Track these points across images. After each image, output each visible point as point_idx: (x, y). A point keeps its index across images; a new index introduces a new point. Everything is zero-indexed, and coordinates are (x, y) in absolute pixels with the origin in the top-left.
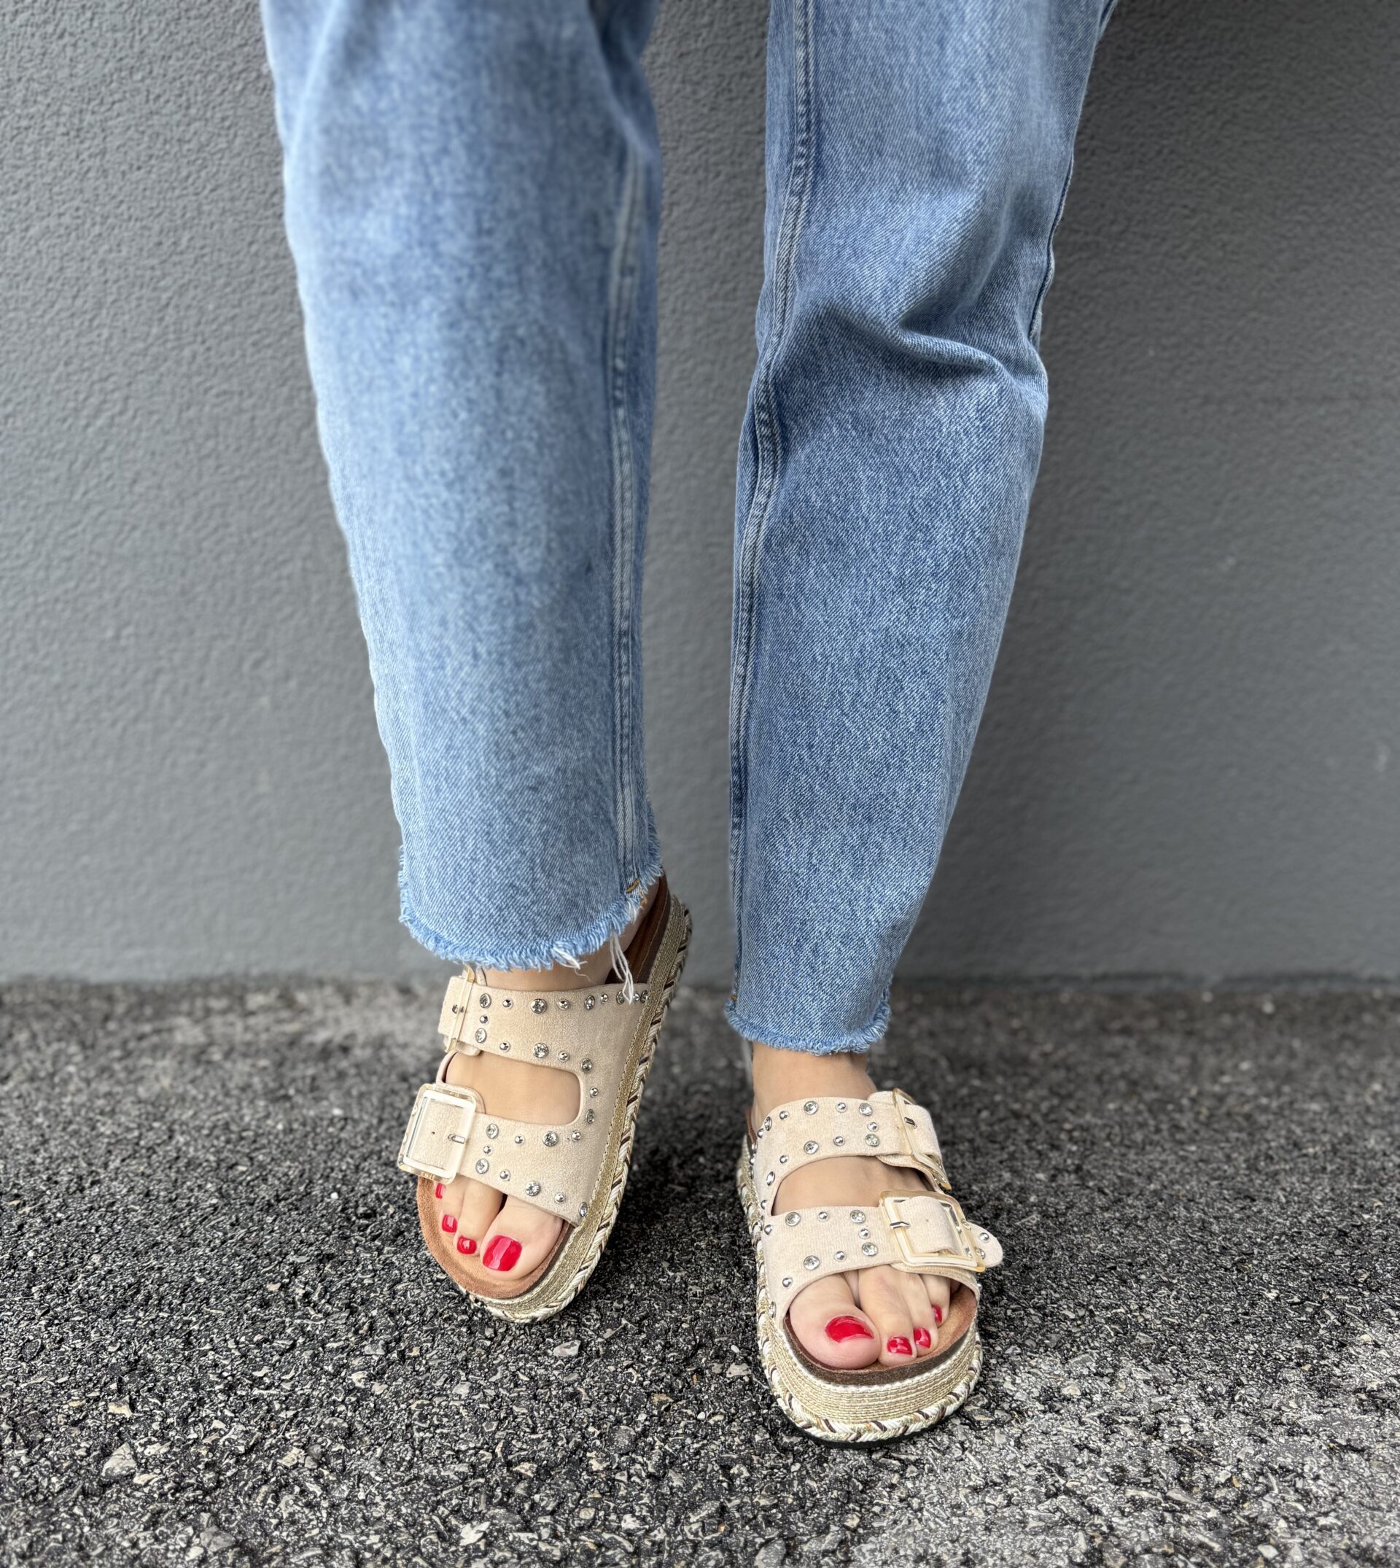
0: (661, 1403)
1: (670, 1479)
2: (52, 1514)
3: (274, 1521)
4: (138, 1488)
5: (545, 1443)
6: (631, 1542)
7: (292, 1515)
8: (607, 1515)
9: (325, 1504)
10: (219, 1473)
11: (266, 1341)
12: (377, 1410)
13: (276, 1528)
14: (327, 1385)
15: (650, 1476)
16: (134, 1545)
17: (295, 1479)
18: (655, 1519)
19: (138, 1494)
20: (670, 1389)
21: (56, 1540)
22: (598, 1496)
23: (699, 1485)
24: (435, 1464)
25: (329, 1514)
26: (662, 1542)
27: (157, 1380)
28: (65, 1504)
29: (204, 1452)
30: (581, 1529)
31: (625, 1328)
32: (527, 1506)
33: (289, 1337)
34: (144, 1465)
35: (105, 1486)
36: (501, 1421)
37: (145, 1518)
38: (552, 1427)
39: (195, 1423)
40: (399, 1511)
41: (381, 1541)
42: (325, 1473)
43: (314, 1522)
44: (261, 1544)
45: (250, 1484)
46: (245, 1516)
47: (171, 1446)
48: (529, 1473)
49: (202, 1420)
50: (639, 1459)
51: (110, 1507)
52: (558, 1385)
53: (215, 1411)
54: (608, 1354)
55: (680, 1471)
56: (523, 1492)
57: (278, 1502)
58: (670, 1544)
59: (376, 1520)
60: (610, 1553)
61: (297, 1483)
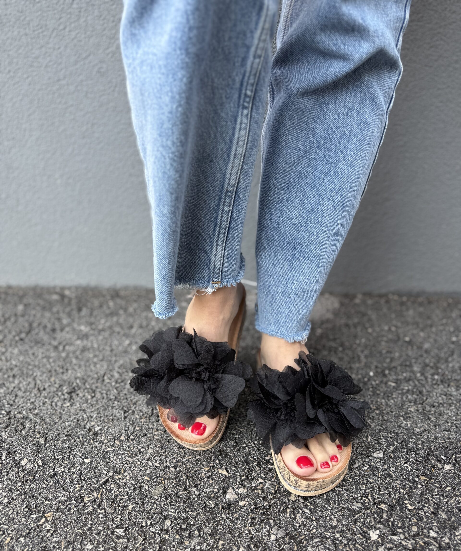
0: (425, 480)
1: (440, 514)
2: (215, 517)
3: (298, 525)
4: (242, 507)
5: (387, 497)
6: (437, 542)
7: (303, 522)
8: (422, 529)
9: (314, 519)
10: (268, 501)
13: (299, 528)
15: (432, 513)
16: (250, 533)
17: (298, 506)
18: (442, 532)
19: (243, 510)
20: (425, 474)
21: (221, 529)
22: (416, 521)
23: (453, 519)
24: (347, 502)
25: (317, 523)
26: (448, 543)
27: (231, 460)
28: (218, 513)
29: (260, 493)
30: (414, 535)
31: (397, 446)
32: (390, 524)
35: (229, 505)
36: (366, 484)
37: (250, 521)
38: (387, 489)
39: (252, 479)
40: (342, 523)
41: (341, 536)
42: (309, 504)
43: (312, 526)
44: (296, 535)
45: (282, 508)
46: (286, 522)
47: (247, 489)
48: (386, 509)
49: (254, 478)
50: (426, 505)
51: (235, 515)
52: (382, 470)
53: (258, 474)
54: (395, 457)
55: (443, 511)
56: (386, 517)
57: (296, 516)
58: (452, 544)
59: (336, 527)
60: (431, 547)
61: (300, 508)
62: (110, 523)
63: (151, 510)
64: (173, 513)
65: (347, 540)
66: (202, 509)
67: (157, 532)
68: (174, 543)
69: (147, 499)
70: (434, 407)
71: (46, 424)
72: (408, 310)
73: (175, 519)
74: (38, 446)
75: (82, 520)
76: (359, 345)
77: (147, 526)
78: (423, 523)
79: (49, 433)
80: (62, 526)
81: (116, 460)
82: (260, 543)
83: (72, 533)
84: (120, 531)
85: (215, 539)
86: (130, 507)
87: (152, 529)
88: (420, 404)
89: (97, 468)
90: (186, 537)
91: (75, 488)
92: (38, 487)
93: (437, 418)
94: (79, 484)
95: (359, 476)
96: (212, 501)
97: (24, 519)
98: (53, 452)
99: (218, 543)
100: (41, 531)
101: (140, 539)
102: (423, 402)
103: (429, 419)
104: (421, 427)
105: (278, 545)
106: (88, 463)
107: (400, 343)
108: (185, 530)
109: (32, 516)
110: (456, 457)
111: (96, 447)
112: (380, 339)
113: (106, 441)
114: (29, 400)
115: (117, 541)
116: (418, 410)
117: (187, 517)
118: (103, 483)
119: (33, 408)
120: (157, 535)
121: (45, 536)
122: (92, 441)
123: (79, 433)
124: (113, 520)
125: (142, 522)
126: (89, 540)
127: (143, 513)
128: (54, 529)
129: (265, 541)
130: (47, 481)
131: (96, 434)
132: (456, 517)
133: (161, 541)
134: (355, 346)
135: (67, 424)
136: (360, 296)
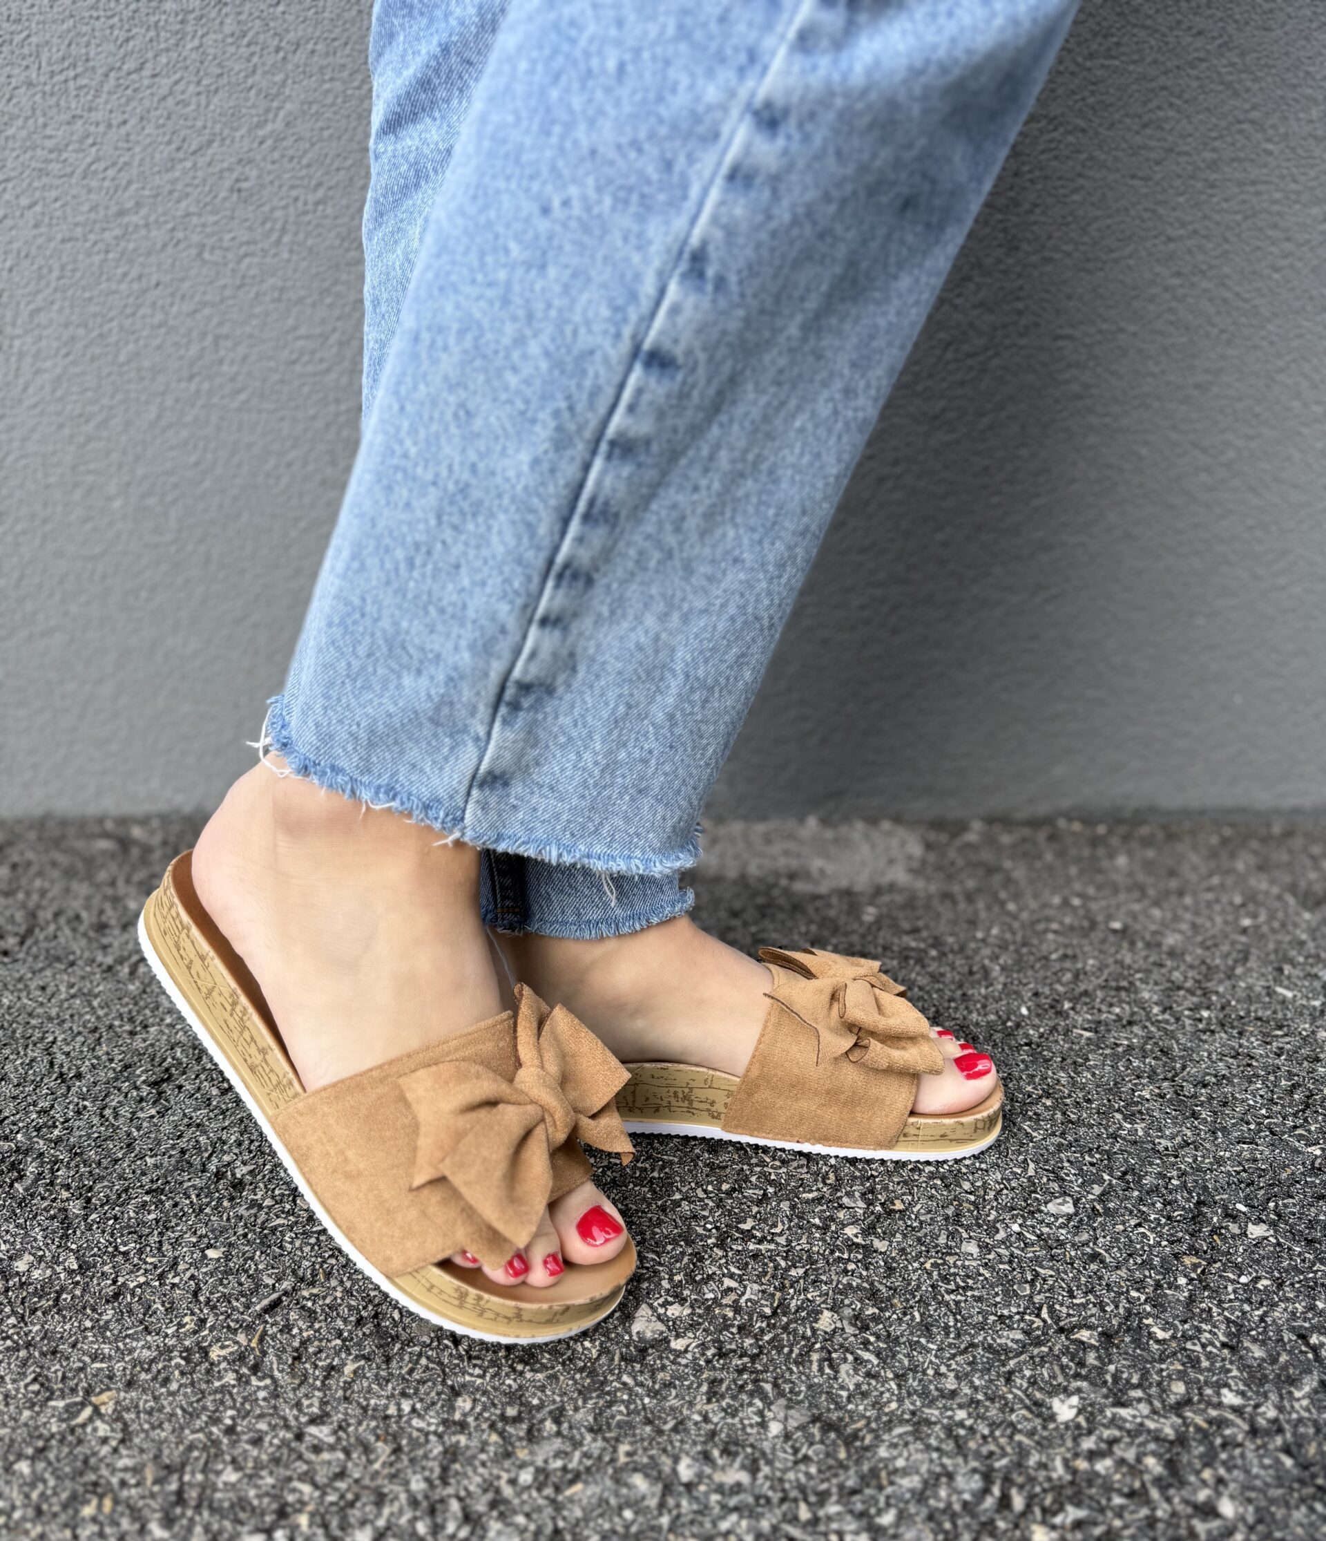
0: (1195, 1266)
1: (1247, 1349)
2: (603, 1383)
3: (844, 1394)
4: (679, 1354)
5: (1094, 1310)
6: (1244, 1419)
7: (858, 1386)
8: (1200, 1389)
9: (890, 1375)
10: (755, 1337)
11: (734, 1190)
12: (890, 1270)
13: (849, 1400)
14: (824, 1241)
15: (1224, 1345)
16: (706, 1419)
17: (842, 1346)
18: (1257, 1393)
19: (684, 1362)
20: (1194, 1251)
21: (620, 1412)
22: (1180, 1367)
23: (1284, 1358)
24: (983, 1329)
25: (899, 1386)
26: (1275, 1421)
28: (611, 1372)
29: (731, 1314)
30: (1178, 1403)
31: (1110, 1184)
32: (1109, 1378)
33: (756, 1187)
34: (677, 1329)
35: (643, 1351)
36: (1032, 1283)
37: (704, 1388)
38: (1091, 1291)
39: (705, 1281)
40: (972, 1382)
41: (970, 1415)
42: (872, 1339)
43: (887, 1395)
44: (841, 1419)
45: (796, 1351)
46: (810, 1387)
47: (692, 1306)
48: (1093, 1342)
49: (710, 1277)
50: (1204, 1326)
51: (660, 1376)
52: (1073, 1245)
53: (720, 1267)
54: (1108, 1212)
55: (1255, 1340)
56: (1096, 1363)
57: (837, 1372)
58: (1288, 1422)
59: (953, 1394)
60: (1228, 1432)
61: (847, 1350)
62: (290, 1413)
63: (411, 1372)
64: (479, 1376)
65: (990, 1425)
66: (563, 1364)
67: (433, 1428)
68: (483, 1457)
69: (398, 1346)
70: (1205, 1086)
71: (85, 1162)
72: (1111, 856)
73: (485, 1393)
74: (66, 1222)
75: (205, 1408)
76: (983, 940)
77: (400, 1417)
78: (1201, 1371)
79: (98, 1187)
80: (146, 1426)
81: (301, 1249)
82: (736, 1444)
83: (177, 1444)
84: (322, 1433)
85: (605, 1439)
86: (349, 1369)
87: (416, 1422)
88: (1165, 1079)
89: (246, 1271)
90: (520, 1439)
91: (180, 1325)
92: (67, 1327)
93: (1215, 1113)
94: (193, 1314)
95: (1010, 1262)
96: (593, 1341)
97: (27, 1414)
98: (112, 1235)
99: (615, 1450)
100: (80, 1442)
101: (383, 1450)
102: (1176, 1075)
103: (1195, 1115)
104: (1172, 1138)
105: (793, 1447)
106: (218, 1260)
107: (1096, 936)
108: (517, 1420)
109: (52, 1403)
110: (1277, 1206)
111: (241, 1218)
112: (1041, 927)
113: (268, 1202)
114: (35, 1104)
115: (312, 1457)
116: (1162, 1096)
117: (520, 1387)
118: (266, 1310)
119: (45, 1125)
120: (432, 1438)
121: (95, 1454)
122: (226, 1203)
123: (186, 1185)
124: (298, 1405)
125: (386, 1407)
126: (228, 1458)
127: (388, 1381)
128: (120, 1436)
129: (751, 1440)
130: (94, 1310)
131: (238, 1185)
132: (1290, 1352)
133: (445, 1452)
134: (973, 945)
135: (150, 1161)
136: (977, 825)
